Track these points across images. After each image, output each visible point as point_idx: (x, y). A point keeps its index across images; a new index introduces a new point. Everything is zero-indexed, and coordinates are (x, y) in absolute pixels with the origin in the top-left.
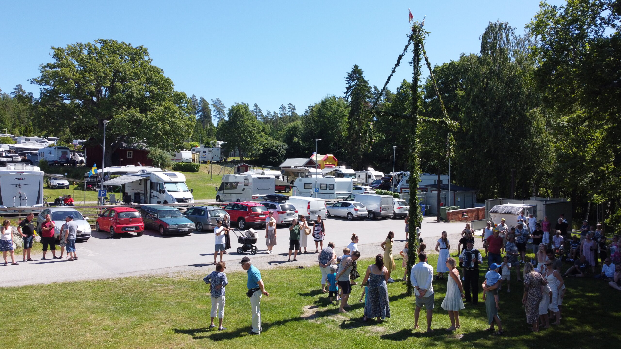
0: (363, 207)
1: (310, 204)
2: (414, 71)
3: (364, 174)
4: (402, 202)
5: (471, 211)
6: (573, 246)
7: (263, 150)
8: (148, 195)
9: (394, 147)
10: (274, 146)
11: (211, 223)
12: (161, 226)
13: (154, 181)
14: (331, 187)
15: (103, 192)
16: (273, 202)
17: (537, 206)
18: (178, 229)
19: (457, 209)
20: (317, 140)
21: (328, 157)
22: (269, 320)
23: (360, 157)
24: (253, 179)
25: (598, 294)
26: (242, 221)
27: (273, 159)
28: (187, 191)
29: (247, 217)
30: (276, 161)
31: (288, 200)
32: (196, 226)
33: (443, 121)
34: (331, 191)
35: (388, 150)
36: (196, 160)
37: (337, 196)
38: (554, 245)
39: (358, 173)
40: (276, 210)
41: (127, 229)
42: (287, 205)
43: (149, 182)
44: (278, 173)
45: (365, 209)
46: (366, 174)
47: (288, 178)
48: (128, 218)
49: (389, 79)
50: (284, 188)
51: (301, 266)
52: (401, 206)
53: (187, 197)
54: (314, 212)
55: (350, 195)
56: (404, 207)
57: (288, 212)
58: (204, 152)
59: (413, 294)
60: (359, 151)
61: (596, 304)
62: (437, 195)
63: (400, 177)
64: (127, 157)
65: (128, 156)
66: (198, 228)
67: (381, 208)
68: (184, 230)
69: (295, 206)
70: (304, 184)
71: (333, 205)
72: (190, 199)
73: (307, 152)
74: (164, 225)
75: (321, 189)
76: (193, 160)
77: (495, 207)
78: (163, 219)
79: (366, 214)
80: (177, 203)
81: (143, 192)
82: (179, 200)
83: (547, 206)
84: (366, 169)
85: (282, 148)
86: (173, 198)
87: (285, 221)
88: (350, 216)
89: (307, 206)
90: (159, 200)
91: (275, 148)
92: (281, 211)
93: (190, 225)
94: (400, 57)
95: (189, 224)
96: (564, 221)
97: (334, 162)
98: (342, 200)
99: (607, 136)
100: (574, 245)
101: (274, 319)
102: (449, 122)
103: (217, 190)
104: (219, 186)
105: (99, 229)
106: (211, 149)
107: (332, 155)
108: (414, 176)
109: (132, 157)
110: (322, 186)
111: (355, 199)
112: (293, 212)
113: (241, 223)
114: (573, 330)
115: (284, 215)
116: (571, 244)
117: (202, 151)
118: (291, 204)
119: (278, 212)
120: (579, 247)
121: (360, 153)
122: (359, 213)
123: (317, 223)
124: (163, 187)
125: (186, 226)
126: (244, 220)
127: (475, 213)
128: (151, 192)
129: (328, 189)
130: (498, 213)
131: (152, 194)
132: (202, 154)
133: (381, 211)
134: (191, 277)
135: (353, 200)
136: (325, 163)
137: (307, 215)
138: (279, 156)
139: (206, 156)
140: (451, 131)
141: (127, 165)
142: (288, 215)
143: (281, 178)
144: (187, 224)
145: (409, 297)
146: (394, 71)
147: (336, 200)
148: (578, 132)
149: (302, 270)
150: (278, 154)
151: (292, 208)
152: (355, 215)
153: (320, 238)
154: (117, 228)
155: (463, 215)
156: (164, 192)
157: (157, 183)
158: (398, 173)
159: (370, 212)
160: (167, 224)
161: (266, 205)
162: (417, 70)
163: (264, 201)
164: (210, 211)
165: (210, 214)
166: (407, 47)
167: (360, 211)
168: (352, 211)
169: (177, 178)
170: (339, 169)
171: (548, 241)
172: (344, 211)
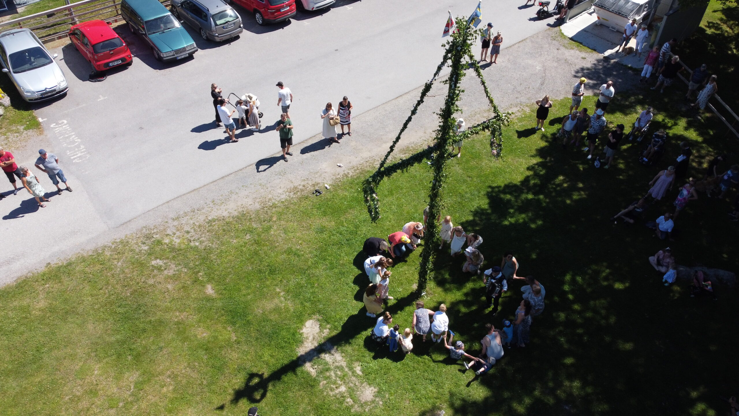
11: (217, 35)
18: (176, 56)
26: (259, 15)
41: (111, 64)
48: (107, 51)
87: (316, 8)
93: (190, 46)
94: (428, 87)
100: (657, 140)
123: (343, 107)
134: (192, 233)
144: (187, 45)
149: (319, 199)
164: (213, 16)
165: (213, 20)
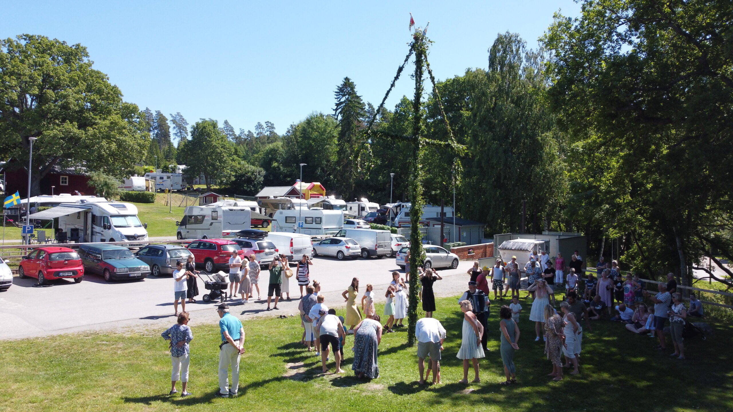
0: (356, 244)
1: (293, 241)
2: (416, 85)
3: (357, 205)
4: (401, 238)
5: (478, 248)
6: (588, 286)
7: (235, 176)
8: (89, 232)
9: (392, 174)
10: (248, 172)
11: (170, 266)
12: (106, 270)
13: (97, 214)
14: (318, 220)
15: (28, 228)
16: (248, 239)
17: (549, 241)
18: (129, 273)
19: (462, 245)
20: (302, 165)
21: (314, 186)
22: (245, 381)
23: (352, 187)
24: (224, 211)
25: (615, 338)
26: (210, 263)
27: (248, 188)
28: (140, 226)
29: (215, 258)
30: (251, 190)
31: (267, 236)
32: (152, 269)
33: (449, 144)
34: (318, 226)
35: (383, 178)
36: (151, 188)
37: (325, 231)
38: (569, 285)
39: (350, 204)
40: (253, 248)
41: (61, 274)
42: (265, 242)
43: (90, 216)
44: (254, 204)
45: (358, 246)
46: (359, 205)
47: (265, 210)
48: (62, 260)
49: (387, 94)
50: (261, 222)
51: (283, 315)
52: (399, 243)
53: (139, 234)
54: (299, 251)
55: (341, 230)
56: (404, 243)
57: (267, 250)
58: (162, 178)
59: (414, 345)
60: (350, 178)
61: (614, 349)
62: (440, 230)
63: (398, 208)
64: (61, 184)
65: (62, 182)
66: (154, 272)
67: (376, 245)
68: (136, 275)
69: (275, 243)
70: (286, 217)
71: (321, 242)
72: (143, 236)
73: (288, 179)
74: (110, 268)
75: (306, 223)
76: (147, 188)
77: (504, 243)
78: (108, 261)
79: (359, 252)
80: (126, 241)
81: (82, 228)
82: (129, 237)
83: (560, 241)
84: (359, 200)
85: (259, 174)
86: (121, 235)
87: (263, 262)
88: (340, 255)
89: (289, 244)
90: (103, 238)
91: (249, 174)
92: (258, 249)
93: (144, 268)
94: (400, 69)
95: (143, 266)
96: (578, 258)
97: (321, 192)
98: (331, 237)
99: (623, 163)
100: (589, 284)
101: (251, 381)
102: (455, 145)
103: (177, 225)
104: (180, 220)
105: (23, 274)
106: (170, 175)
107: (319, 184)
108: (417, 207)
109: (67, 184)
110: (308, 219)
111: (347, 235)
112: (273, 250)
113: (209, 266)
114: (590, 379)
115: (262, 254)
116: (586, 283)
117: (158, 178)
118: (270, 241)
119: (254, 251)
120: (595, 287)
121: (351, 180)
122: (351, 251)
123: (303, 264)
124: (108, 221)
125: (138, 269)
126: (212, 261)
127: (482, 250)
128: (92, 228)
129: (314, 223)
130: (508, 249)
131: (94, 230)
132: (159, 181)
133: (376, 249)
135: (344, 236)
136: (310, 193)
137: (290, 254)
138: (255, 184)
139: (164, 183)
140: (458, 156)
141: (61, 194)
142: (267, 254)
143: (258, 211)
144: (139, 266)
145: (410, 348)
146: (393, 85)
147: (324, 237)
148: (593, 160)
149: (285, 320)
150: (253, 181)
151: (272, 246)
152: (346, 253)
153: (306, 281)
154: (48, 273)
155: (469, 253)
156: (109, 228)
157: (101, 217)
158: (396, 204)
159: (363, 250)
160: (114, 268)
161: (239, 243)
162: (420, 85)
163: (237, 238)
164: (169, 251)
165: (170, 254)
166: (408, 57)
167: (353, 249)
168: (343, 249)
169: (127, 210)
170: (327, 200)
171: (561, 281)
172: (333, 250)
